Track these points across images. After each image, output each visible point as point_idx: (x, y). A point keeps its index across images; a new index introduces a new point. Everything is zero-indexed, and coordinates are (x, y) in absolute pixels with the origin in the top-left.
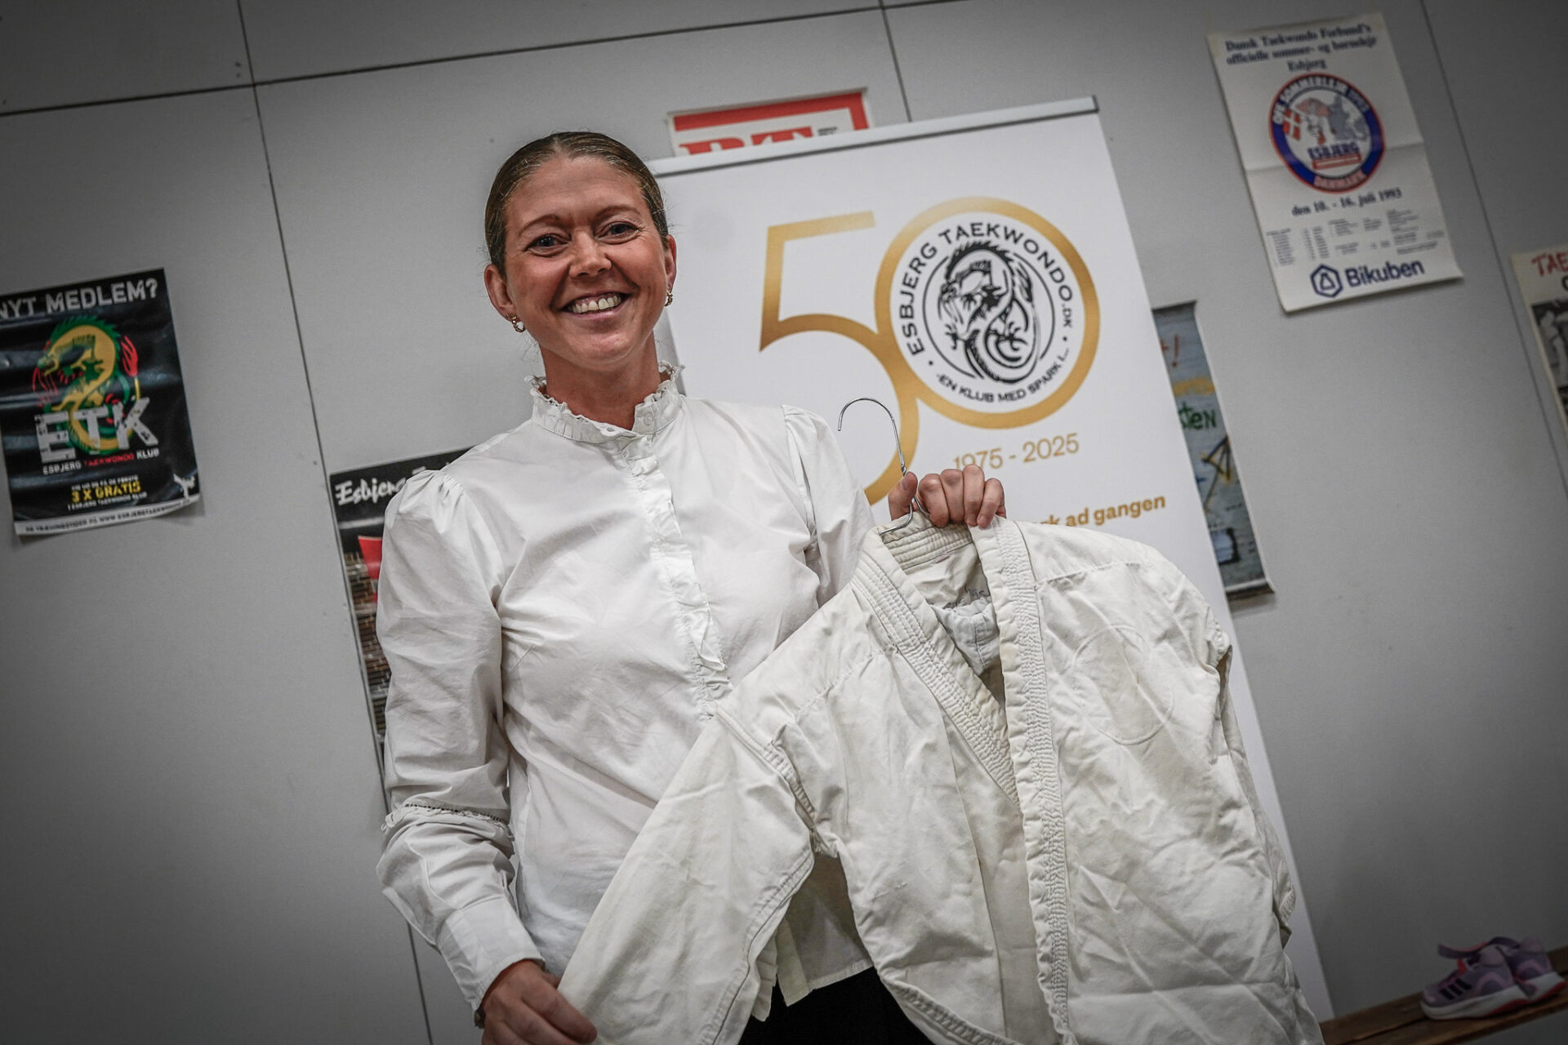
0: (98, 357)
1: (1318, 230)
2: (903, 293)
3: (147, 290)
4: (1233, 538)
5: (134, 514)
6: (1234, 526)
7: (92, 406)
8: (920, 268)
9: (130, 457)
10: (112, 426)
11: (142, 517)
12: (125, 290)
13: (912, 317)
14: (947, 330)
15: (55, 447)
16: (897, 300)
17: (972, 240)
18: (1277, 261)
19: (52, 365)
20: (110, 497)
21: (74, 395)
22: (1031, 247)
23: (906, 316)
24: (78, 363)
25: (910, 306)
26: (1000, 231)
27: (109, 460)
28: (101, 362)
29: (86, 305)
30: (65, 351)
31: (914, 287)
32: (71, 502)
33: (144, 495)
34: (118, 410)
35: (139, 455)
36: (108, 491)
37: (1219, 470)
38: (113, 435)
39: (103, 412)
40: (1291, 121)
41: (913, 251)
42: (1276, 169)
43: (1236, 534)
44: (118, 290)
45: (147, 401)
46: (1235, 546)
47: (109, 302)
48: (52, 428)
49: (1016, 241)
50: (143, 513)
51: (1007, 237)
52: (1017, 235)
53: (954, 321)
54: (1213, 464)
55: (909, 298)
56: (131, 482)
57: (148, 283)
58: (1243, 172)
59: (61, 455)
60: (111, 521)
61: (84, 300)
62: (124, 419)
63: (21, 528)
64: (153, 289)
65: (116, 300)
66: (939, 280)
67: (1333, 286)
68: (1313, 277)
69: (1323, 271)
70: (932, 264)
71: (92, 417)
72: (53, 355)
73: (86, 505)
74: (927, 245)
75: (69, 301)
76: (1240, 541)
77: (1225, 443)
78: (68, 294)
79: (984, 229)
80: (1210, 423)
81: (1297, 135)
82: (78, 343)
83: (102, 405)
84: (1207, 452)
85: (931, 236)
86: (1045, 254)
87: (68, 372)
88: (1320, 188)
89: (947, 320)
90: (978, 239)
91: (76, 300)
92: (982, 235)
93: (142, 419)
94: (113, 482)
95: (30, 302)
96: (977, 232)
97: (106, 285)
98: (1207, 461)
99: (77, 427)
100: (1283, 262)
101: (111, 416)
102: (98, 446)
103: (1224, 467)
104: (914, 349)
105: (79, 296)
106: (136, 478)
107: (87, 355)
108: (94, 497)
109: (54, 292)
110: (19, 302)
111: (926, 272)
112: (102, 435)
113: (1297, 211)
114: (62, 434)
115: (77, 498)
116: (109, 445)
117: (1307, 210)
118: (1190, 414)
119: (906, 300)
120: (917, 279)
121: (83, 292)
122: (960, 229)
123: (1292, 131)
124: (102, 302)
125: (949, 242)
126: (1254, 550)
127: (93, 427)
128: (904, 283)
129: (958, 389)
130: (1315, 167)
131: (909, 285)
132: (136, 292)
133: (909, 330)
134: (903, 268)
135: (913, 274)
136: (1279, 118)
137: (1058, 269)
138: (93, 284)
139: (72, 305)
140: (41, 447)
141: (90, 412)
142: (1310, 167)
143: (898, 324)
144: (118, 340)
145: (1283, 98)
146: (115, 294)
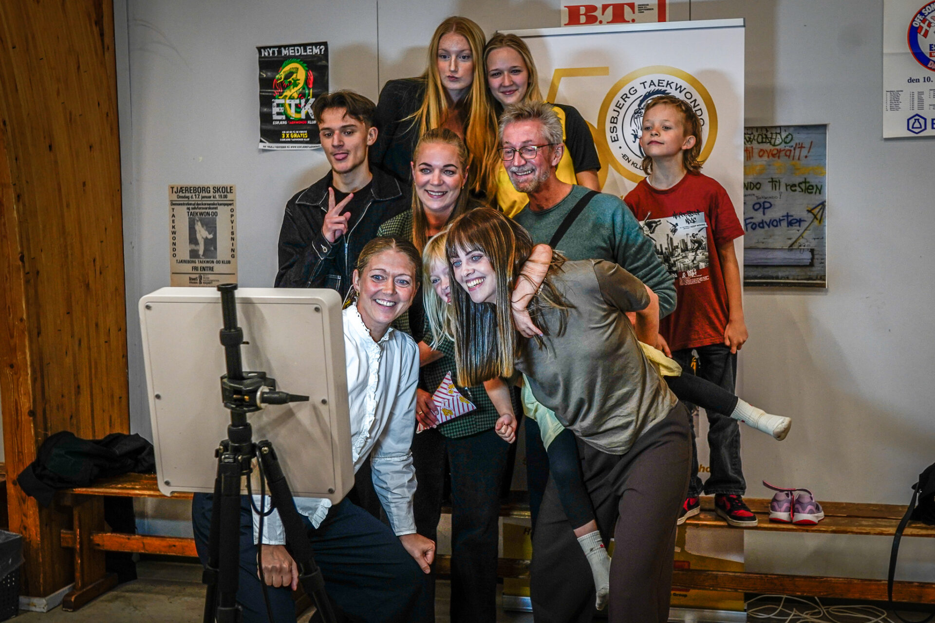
0: (298, 78)
1: (921, 93)
2: (614, 110)
3: (321, 50)
4: (813, 255)
5: (303, 147)
6: (815, 248)
7: (293, 98)
8: (626, 99)
9: (305, 122)
10: (300, 108)
11: (306, 149)
12: (312, 49)
13: (616, 123)
14: (633, 132)
15: (279, 114)
16: (611, 113)
17: (657, 88)
18: (889, 108)
19: (281, 79)
20: (296, 138)
21: (287, 93)
22: (688, 96)
23: (613, 123)
24: (291, 79)
25: (616, 118)
26: (673, 86)
27: (297, 123)
28: (299, 80)
29: (297, 54)
30: (286, 73)
31: (621, 108)
32: (282, 138)
33: (308, 139)
34: (303, 101)
35: (309, 122)
36: (295, 136)
37: (815, 217)
38: (300, 112)
39: (297, 101)
40: (925, 26)
41: (625, 90)
42: (905, 54)
43: (815, 253)
44: (309, 49)
45: (314, 99)
46: (812, 259)
47: (305, 54)
48: (278, 105)
49: (681, 92)
50: (307, 147)
51: (676, 89)
52: (682, 89)
53: (637, 128)
54: (813, 214)
55: (618, 113)
56: (304, 134)
57: (321, 48)
58: (882, 54)
59: (280, 117)
60: (294, 149)
61: (296, 52)
62: (305, 106)
63: (261, 146)
64: (323, 50)
65: (308, 53)
66: (635, 106)
67: (921, 127)
68: (908, 120)
69: (917, 117)
70: (633, 98)
71: (293, 103)
72: (281, 75)
73: (287, 140)
74: (633, 88)
75: (291, 51)
76: (816, 257)
77: (823, 204)
78: (290, 48)
79: (665, 84)
80: (818, 191)
81: (925, 35)
82: (292, 70)
83: (297, 99)
84: (811, 207)
85: (636, 84)
86: (695, 100)
87: (286, 83)
88: (930, 69)
89: (634, 127)
90: (660, 88)
91: (293, 51)
92: (663, 86)
93: (311, 107)
94: (297, 132)
95: (276, 50)
96: (660, 84)
97: (305, 46)
98: (809, 211)
99: (287, 107)
100: (892, 109)
101: (300, 104)
102: (294, 116)
103: (819, 217)
104: (613, 140)
105: (294, 49)
106: (306, 132)
107: (294, 76)
108: (290, 138)
109: (285, 47)
110: (272, 49)
111: (629, 101)
112: (296, 112)
113: (911, 80)
114: (281, 108)
115: (284, 137)
116: (297, 116)
117: (918, 81)
118: (807, 185)
119: (615, 114)
120: (624, 104)
121: (296, 48)
122: (652, 81)
123: (923, 33)
124: (303, 54)
125: (645, 88)
126: (823, 263)
127: (293, 107)
128: (616, 106)
129: (631, 162)
130: (931, 56)
131: (618, 107)
132: (316, 51)
133: (613, 130)
134: (618, 98)
135: (622, 102)
136: (917, 23)
137: (700, 109)
138: (300, 45)
139: (291, 53)
140: (273, 113)
141: (293, 101)
142: (928, 56)
143: (608, 125)
144: (307, 71)
145: (923, 11)
146: (308, 51)
